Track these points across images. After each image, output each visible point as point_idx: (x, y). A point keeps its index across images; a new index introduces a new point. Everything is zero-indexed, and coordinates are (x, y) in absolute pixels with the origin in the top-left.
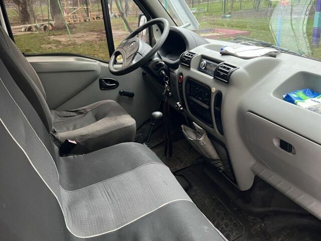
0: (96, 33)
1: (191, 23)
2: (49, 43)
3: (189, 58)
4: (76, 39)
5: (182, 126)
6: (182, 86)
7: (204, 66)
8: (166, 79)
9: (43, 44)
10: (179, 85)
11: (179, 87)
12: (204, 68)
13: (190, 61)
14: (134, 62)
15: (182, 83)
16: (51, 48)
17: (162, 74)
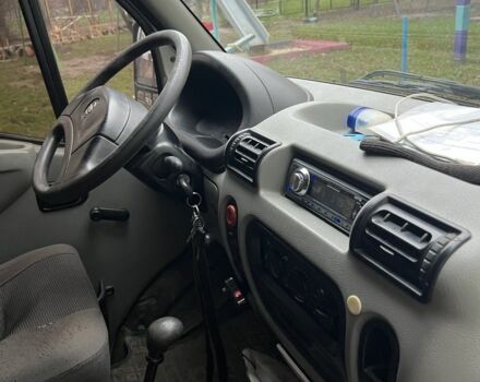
0: (103, 57)
1: (256, 34)
2: (23, 78)
3: (253, 155)
4: (69, 69)
5: (245, 352)
6: (236, 236)
7: (303, 187)
8: (194, 200)
9: (13, 80)
10: (228, 231)
11: (229, 238)
12: (303, 192)
13: (256, 166)
14: (90, 166)
15: (236, 227)
16: (25, 87)
17: (181, 186)
